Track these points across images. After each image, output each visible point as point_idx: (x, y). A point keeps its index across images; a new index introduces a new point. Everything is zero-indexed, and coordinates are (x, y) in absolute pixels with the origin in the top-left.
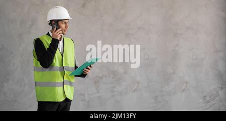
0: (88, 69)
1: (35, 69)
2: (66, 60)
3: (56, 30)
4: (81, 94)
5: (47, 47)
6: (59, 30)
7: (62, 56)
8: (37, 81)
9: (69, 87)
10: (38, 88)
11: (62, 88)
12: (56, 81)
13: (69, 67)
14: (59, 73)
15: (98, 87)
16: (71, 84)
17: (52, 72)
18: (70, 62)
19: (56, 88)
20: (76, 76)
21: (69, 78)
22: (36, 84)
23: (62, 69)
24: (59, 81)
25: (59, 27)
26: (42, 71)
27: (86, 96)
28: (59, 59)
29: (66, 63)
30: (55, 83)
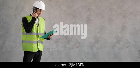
0: (51, 36)
1: (23, 33)
2: (40, 29)
3: (35, 13)
4: (48, 48)
5: (29, 21)
6: (37, 13)
7: (38, 27)
8: (23, 40)
9: (41, 44)
10: (24, 44)
11: (37, 44)
12: (34, 40)
13: (41, 33)
14: (36, 36)
15: (57, 44)
16: (42, 42)
17: (32, 35)
18: (42, 31)
19: (34, 44)
20: (45, 39)
21: (41, 39)
22: (23, 42)
23: (37, 34)
24: (35, 41)
25: (37, 12)
26: (26, 35)
27: (50, 49)
28: (36, 28)
29: (40, 31)
30: (33, 41)
